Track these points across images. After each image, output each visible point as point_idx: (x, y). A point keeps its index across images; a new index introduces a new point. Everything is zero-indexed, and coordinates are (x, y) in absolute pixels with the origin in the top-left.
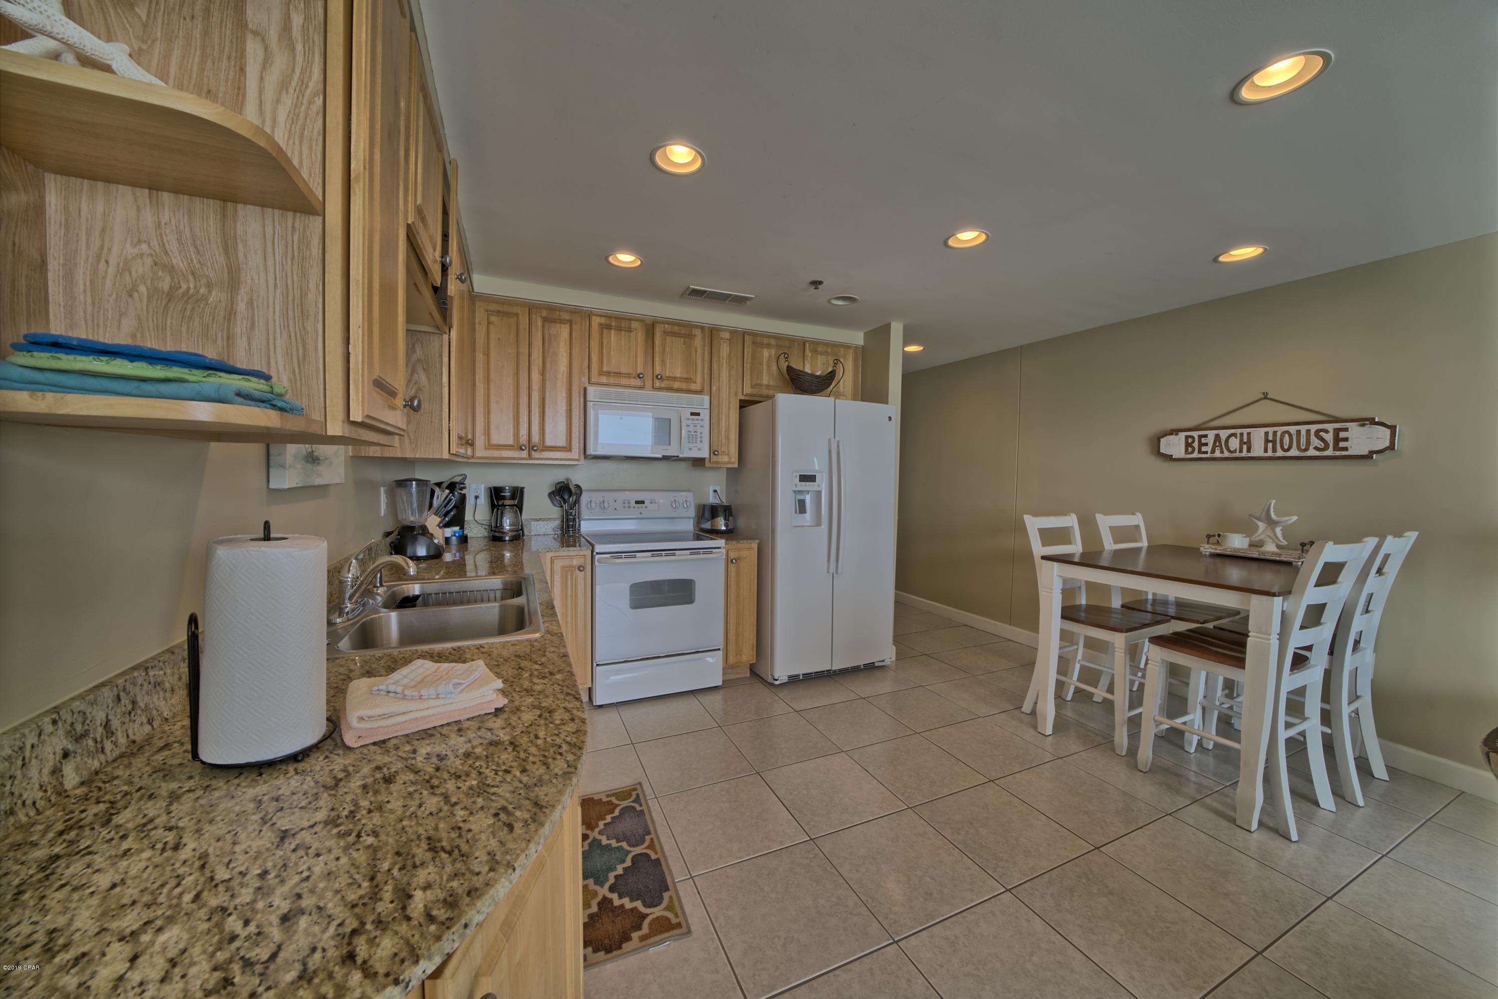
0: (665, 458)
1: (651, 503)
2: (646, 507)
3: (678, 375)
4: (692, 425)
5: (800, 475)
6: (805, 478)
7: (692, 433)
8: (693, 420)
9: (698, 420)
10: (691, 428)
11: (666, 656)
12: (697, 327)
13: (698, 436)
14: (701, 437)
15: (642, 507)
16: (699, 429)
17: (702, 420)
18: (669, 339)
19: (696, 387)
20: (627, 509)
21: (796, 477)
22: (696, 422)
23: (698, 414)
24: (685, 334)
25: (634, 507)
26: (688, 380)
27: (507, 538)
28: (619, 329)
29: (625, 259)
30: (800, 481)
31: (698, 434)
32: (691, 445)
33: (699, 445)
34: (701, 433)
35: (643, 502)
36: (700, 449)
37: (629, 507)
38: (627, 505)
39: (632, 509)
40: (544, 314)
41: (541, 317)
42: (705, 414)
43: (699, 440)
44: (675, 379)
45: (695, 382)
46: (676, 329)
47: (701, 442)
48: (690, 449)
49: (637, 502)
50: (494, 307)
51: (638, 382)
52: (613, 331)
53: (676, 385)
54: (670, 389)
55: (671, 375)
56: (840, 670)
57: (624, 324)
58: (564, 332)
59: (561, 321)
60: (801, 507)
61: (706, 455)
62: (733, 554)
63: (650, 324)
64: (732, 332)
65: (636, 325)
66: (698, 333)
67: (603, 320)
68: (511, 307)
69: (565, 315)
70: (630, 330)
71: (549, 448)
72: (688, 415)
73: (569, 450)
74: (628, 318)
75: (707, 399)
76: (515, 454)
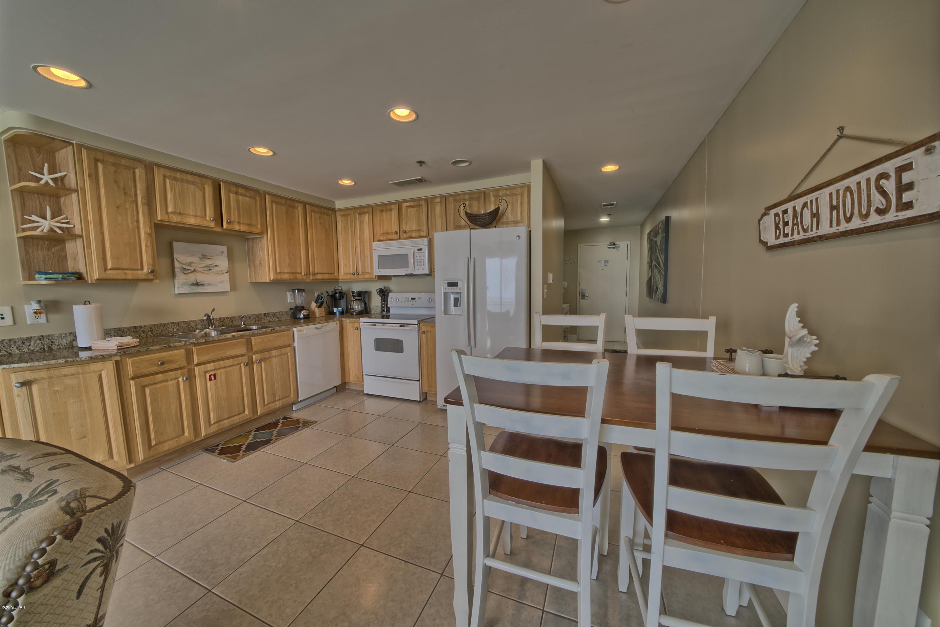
0: (406, 275)
1: (419, 299)
2: (416, 301)
3: (414, 229)
4: (419, 256)
5: (448, 282)
6: (450, 284)
7: (419, 260)
8: (419, 253)
9: (421, 253)
10: (418, 258)
11: (391, 378)
12: (422, 200)
13: (422, 262)
14: (424, 262)
15: (414, 301)
16: (422, 258)
17: (424, 252)
18: (409, 210)
19: (422, 234)
21: (445, 283)
22: (420, 254)
23: (421, 249)
24: (417, 205)
25: (410, 301)
26: (419, 230)
27: (355, 314)
28: (387, 210)
29: (346, 182)
30: (448, 286)
31: (422, 261)
32: (418, 267)
33: (423, 267)
34: (423, 260)
35: (414, 299)
36: (423, 269)
37: (408, 301)
38: (407, 300)
40: (358, 211)
41: (358, 213)
42: (426, 250)
43: (422, 263)
44: (413, 231)
45: (423, 231)
47: (424, 265)
48: (418, 269)
49: (412, 299)
50: (342, 213)
51: (396, 236)
52: (384, 213)
53: (414, 234)
54: (411, 237)
55: (412, 230)
57: (388, 207)
58: (366, 218)
59: (365, 213)
60: (457, 303)
61: (427, 272)
62: (423, 329)
63: (399, 204)
64: (441, 197)
65: (393, 206)
66: (423, 203)
67: (380, 208)
68: (347, 211)
69: (366, 210)
70: (391, 210)
71: (364, 273)
72: (416, 251)
73: (371, 274)
74: (390, 204)
75: (426, 240)
76: (352, 277)
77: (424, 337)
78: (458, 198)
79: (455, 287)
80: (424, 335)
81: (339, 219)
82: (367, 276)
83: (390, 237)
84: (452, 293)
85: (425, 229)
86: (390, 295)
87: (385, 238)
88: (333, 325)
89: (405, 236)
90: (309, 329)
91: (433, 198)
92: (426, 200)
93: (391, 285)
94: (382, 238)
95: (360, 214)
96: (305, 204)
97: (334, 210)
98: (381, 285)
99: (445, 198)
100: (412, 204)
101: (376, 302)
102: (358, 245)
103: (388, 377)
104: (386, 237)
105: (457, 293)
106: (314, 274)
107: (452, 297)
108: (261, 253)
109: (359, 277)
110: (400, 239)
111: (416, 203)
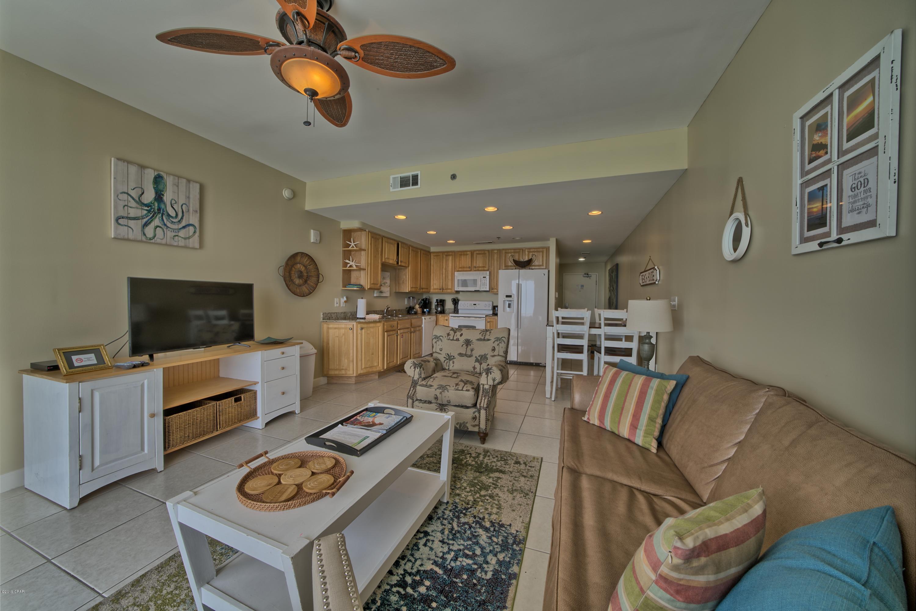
0: (475, 291)
3: (481, 266)
6: (507, 296)
8: (484, 279)
10: (483, 282)
12: (486, 250)
16: (485, 282)
17: (486, 279)
18: (478, 255)
19: (486, 269)
21: (504, 296)
23: (485, 277)
26: (484, 267)
28: (464, 255)
29: (451, 242)
31: (485, 284)
33: (486, 287)
35: (476, 304)
38: (471, 305)
40: (446, 254)
42: (488, 277)
44: (480, 267)
46: (480, 252)
48: (483, 288)
50: (435, 254)
51: (469, 269)
52: (462, 256)
53: (480, 269)
54: (478, 270)
56: (520, 362)
57: (465, 253)
58: (450, 258)
59: (449, 255)
60: (509, 306)
61: (488, 290)
62: (489, 320)
63: (472, 252)
64: (498, 250)
65: (468, 253)
66: (487, 252)
67: (460, 253)
68: (437, 254)
69: (450, 253)
70: (467, 255)
71: (447, 289)
72: (482, 278)
73: (451, 289)
74: (467, 251)
75: (488, 272)
76: (439, 291)
77: (489, 324)
78: (507, 251)
79: (510, 298)
81: (432, 257)
82: (449, 291)
83: (465, 269)
84: (508, 301)
85: (487, 266)
86: (460, 302)
87: (462, 270)
89: (475, 269)
90: (428, 317)
91: (493, 250)
92: (488, 251)
93: (459, 296)
94: (460, 270)
95: (446, 256)
96: (421, 250)
97: (429, 252)
98: (454, 296)
99: (500, 251)
101: (449, 305)
102: (444, 273)
104: (463, 269)
105: (510, 301)
106: (422, 289)
107: (507, 303)
108: (404, 277)
109: (444, 291)
110: (471, 271)
111: (482, 252)
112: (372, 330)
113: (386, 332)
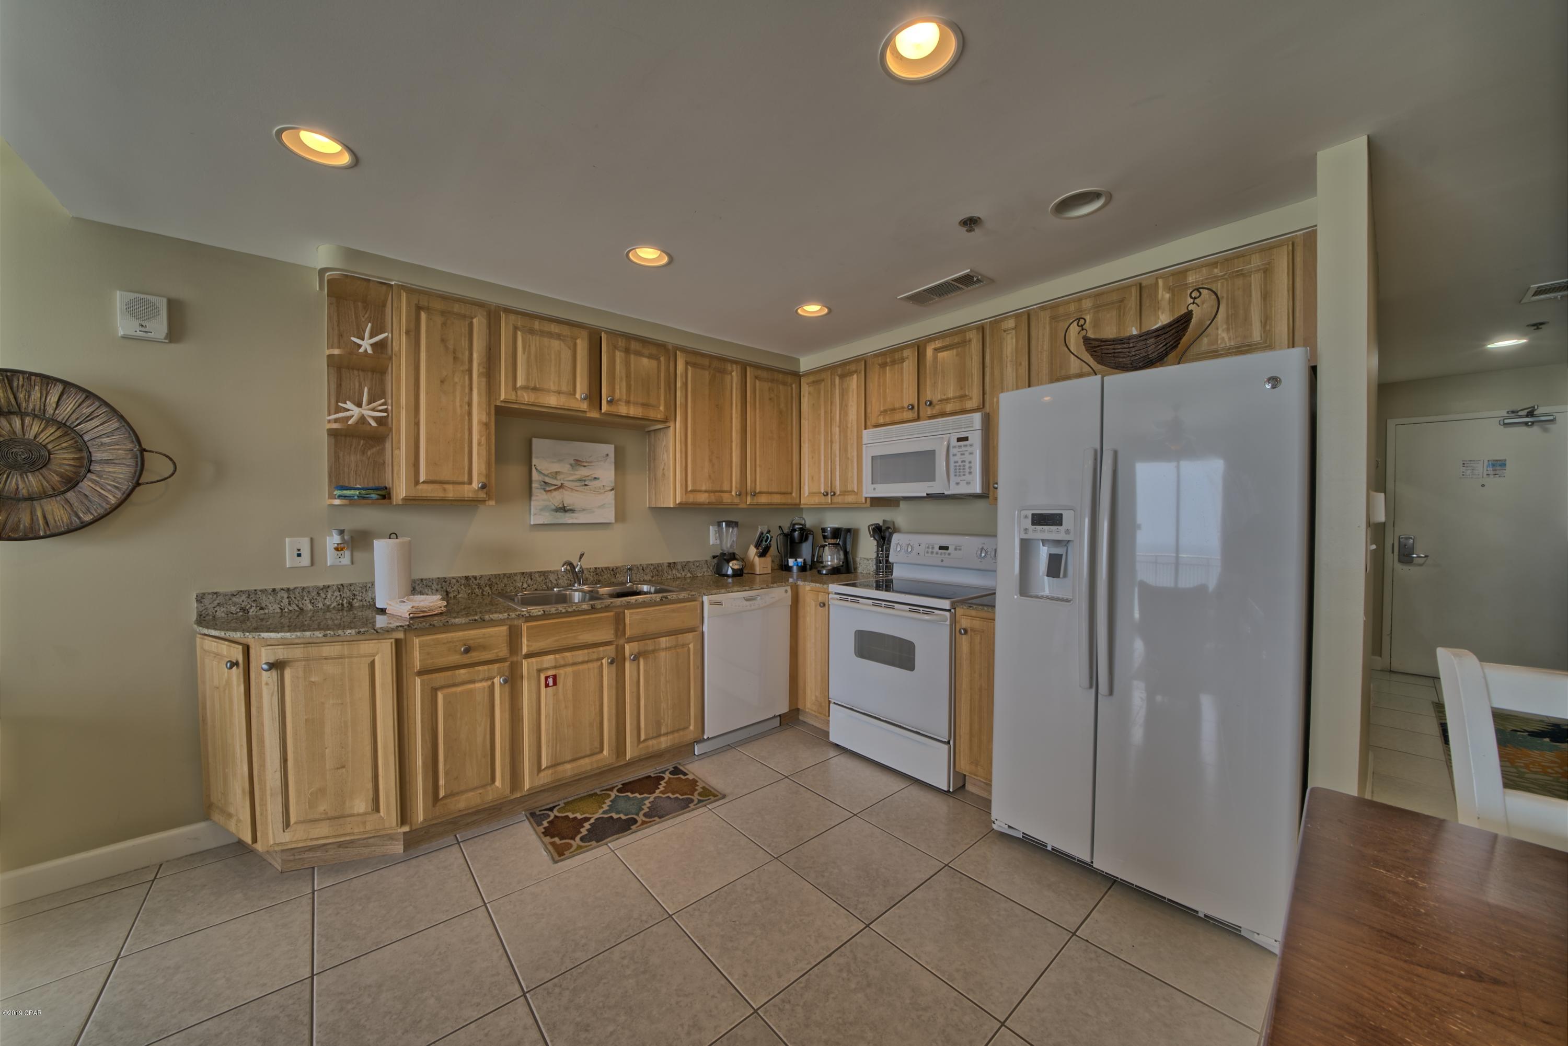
0: (930, 496)
1: (956, 549)
2: (949, 554)
3: (951, 394)
4: (959, 454)
5: (1033, 515)
6: (1040, 520)
7: (960, 463)
8: (960, 447)
9: (965, 446)
10: (957, 458)
12: (971, 329)
13: (967, 467)
14: (970, 468)
15: (945, 554)
16: (967, 457)
17: (971, 445)
18: (940, 356)
19: (969, 405)
20: (929, 555)
21: (1026, 517)
22: (963, 449)
23: (966, 439)
24: (958, 343)
25: (937, 553)
26: (963, 397)
27: (824, 572)
28: (894, 362)
29: (812, 309)
30: (1033, 524)
31: (967, 465)
32: (958, 479)
33: (968, 477)
34: (970, 462)
35: (946, 548)
36: (968, 483)
37: (932, 553)
38: (930, 550)
39: (934, 555)
40: (839, 371)
41: (837, 375)
42: (976, 438)
43: (967, 470)
44: (948, 400)
45: (971, 399)
47: (970, 473)
48: (958, 484)
49: (941, 548)
50: (811, 379)
51: (910, 415)
52: (888, 368)
53: (949, 408)
54: (943, 414)
55: (944, 397)
57: (897, 356)
58: (854, 383)
59: (851, 374)
60: (1055, 567)
61: (978, 489)
62: (965, 623)
63: (919, 347)
64: (1017, 316)
65: (906, 353)
66: (974, 336)
67: (880, 360)
68: (820, 374)
69: (853, 367)
70: (903, 360)
71: (844, 493)
72: (954, 442)
73: (856, 494)
74: (900, 349)
75: (977, 417)
76: (823, 499)
77: (964, 641)
78: (1062, 310)
79: (1053, 528)
80: (964, 637)
81: (805, 389)
82: (850, 499)
83: (898, 417)
84: (1044, 542)
85: (975, 393)
86: (896, 538)
87: (888, 420)
88: (780, 594)
89: (929, 412)
90: (733, 599)
91: (997, 321)
92: (982, 329)
93: (899, 517)
94: (881, 421)
95: (842, 377)
96: (744, 366)
97: (797, 376)
98: (878, 517)
99: (1026, 318)
100: (947, 341)
101: (867, 549)
102: (836, 438)
103: (879, 719)
104: (891, 417)
105: (1058, 543)
106: (754, 494)
107: (1043, 553)
109: (836, 499)
110: (918, 419)
111: (956, 339)
112: (331, 669)
113: (420, 673)
